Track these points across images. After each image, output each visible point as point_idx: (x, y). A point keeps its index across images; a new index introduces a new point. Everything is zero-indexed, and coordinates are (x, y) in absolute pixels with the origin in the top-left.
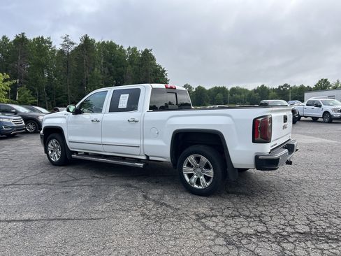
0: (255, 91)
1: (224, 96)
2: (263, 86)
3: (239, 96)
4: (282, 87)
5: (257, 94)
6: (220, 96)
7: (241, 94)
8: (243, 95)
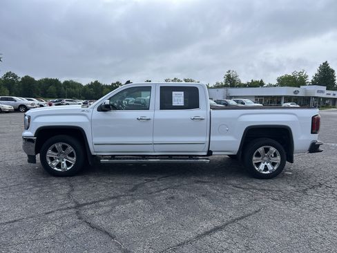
0: (90, 86)
1: (57, 89)
2: (96, 82)
3: (73, 90)
4: (115, 84)
5: (92, 89)
6: (52, 88)
7: (75, 88)
8: (78, 90)
